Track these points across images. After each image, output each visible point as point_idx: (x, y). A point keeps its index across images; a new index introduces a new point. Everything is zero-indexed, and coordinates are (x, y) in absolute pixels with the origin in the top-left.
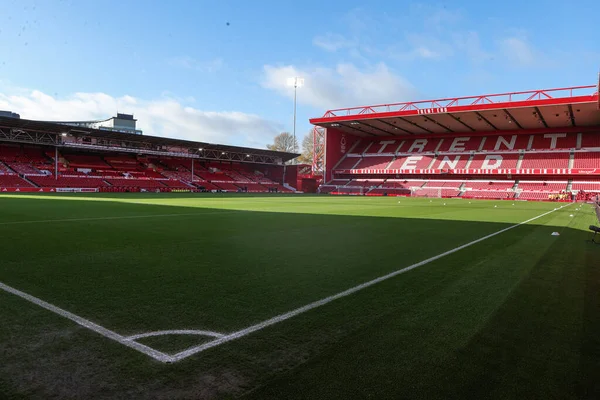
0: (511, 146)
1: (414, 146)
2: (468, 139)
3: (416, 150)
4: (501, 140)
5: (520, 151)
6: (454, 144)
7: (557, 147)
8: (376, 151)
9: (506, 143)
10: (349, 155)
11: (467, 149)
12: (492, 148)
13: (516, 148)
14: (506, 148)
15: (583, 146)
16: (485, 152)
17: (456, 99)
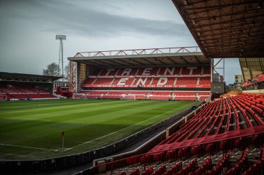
0: (172, 73)
1: (124, 72)
2: (151, 69)
3: (125, 74)
4: (167, 70)
5: (176, 76)
6: (145, 71)
7: (193, 74)
8: (105, 75)
9: (169, 71)
10: (90, 77)
11: (151, 74)
12: (163, 74)
13: (174, 74)
14: (170, 74)
15: (204, 73)
16: (159, 76)
17: (144, 50)
